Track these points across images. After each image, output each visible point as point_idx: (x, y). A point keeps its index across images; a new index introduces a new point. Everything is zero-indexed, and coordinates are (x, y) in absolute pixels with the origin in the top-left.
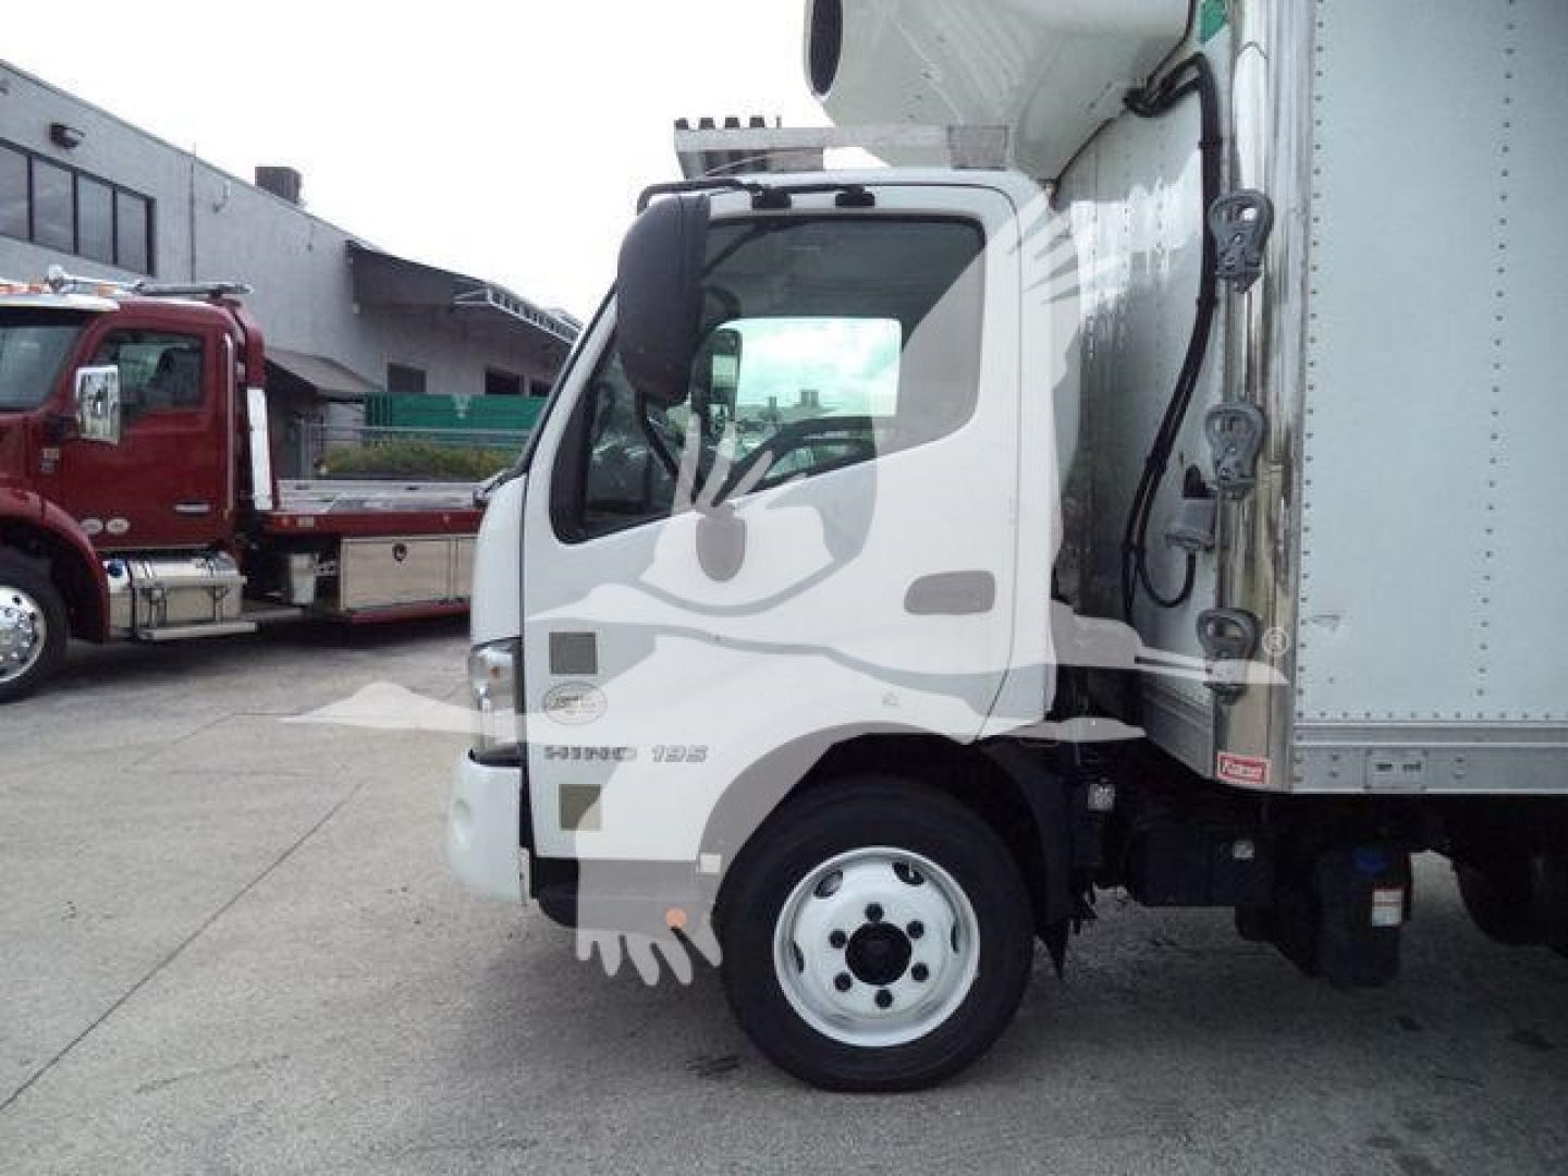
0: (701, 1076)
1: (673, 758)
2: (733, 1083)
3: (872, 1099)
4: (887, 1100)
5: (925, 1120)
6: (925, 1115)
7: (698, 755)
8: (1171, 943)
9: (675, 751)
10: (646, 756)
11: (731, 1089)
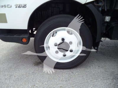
0: (35, 65)
1: (19, 7)
2: (39, 67)
3: (62, 70)
4: (65, 71)
5: (71, 75)
6: (71, 74)
7: (25, 6)
8: (104, 45)
9: (20, 5)
10: (14, 7)
11: (39, 68)
